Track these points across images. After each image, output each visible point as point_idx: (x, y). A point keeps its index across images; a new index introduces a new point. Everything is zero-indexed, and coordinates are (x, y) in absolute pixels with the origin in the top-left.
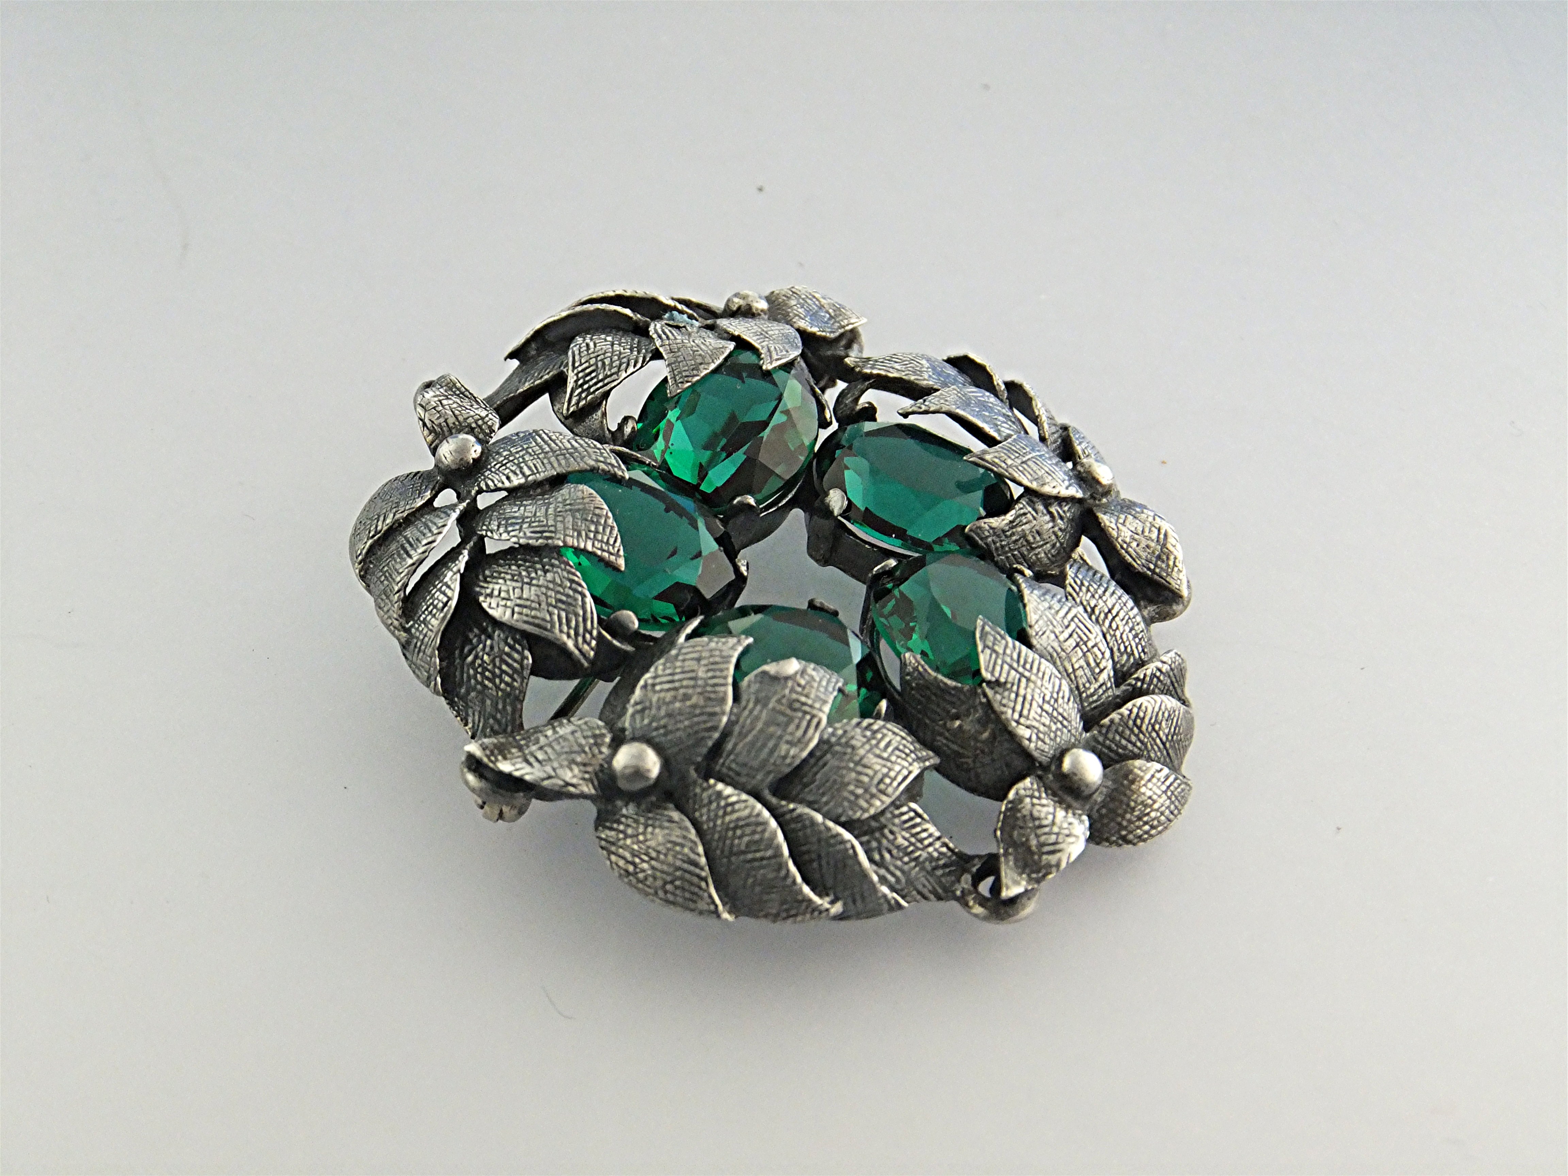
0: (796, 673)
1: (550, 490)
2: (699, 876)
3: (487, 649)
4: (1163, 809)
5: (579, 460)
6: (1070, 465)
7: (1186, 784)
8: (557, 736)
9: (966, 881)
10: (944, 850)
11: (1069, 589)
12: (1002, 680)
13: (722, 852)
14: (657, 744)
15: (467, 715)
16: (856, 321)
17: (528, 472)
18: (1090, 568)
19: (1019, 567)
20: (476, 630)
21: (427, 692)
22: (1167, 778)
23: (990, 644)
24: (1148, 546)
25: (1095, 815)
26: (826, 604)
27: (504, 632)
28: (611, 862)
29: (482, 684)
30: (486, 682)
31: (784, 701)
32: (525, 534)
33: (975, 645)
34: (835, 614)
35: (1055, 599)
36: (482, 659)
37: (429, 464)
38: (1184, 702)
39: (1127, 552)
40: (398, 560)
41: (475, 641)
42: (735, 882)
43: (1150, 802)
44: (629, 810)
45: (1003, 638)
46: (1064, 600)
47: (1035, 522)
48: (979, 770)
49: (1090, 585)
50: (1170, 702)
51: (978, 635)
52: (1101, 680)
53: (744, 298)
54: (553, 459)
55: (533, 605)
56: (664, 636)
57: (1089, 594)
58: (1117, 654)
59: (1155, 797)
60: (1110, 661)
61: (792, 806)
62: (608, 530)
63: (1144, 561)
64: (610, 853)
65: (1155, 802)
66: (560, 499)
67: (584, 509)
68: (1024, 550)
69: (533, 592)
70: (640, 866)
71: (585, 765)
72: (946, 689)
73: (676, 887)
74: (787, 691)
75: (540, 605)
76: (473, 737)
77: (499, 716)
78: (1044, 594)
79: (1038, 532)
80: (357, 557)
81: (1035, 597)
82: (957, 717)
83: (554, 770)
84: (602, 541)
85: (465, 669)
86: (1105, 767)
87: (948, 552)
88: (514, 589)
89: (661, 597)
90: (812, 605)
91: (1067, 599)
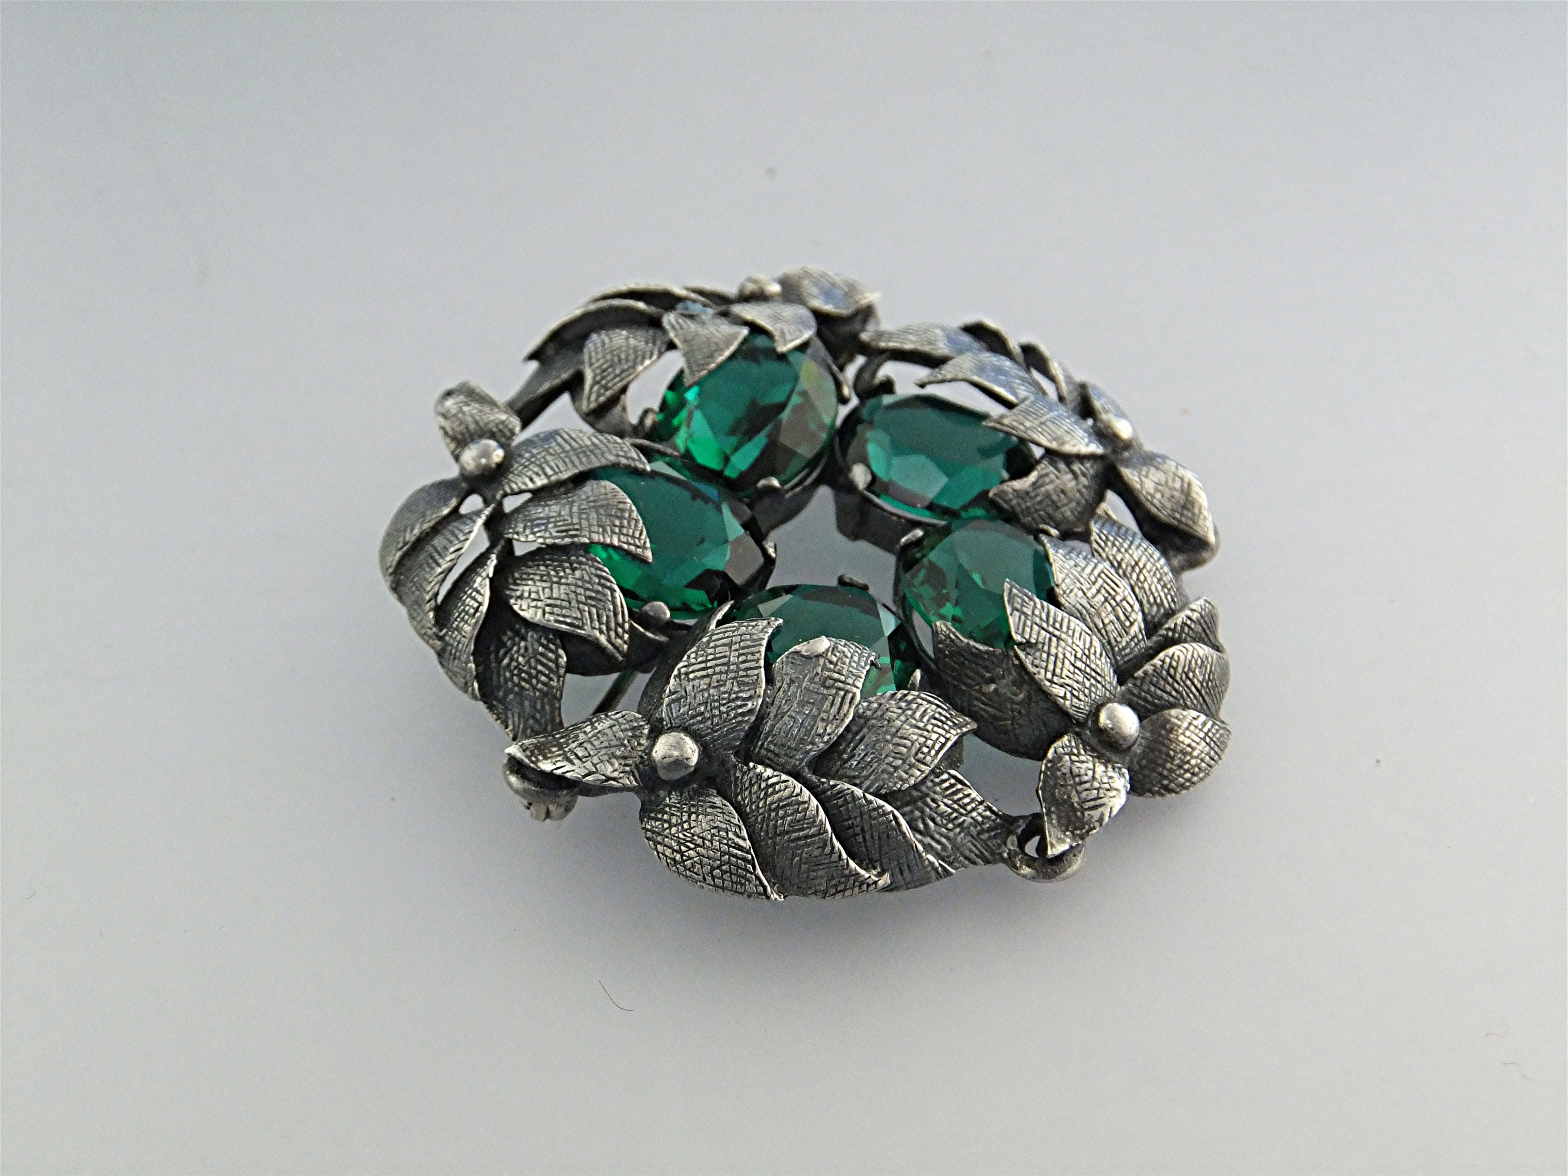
0: (828, 650)
1: (573, 488)
2: (744, 859)
3: (522, 651)
4: (1203, 755)
5: (600, 456)
6: (1090, 422)
7: (1224, 728)
8: (596, 731)
9: (1012, 843)
10: (988, 813)
11: (1095, 545)
12: (1033, 641)
13: (767, 832)
14: (695, 731)
15: (507, 717)
16: (870, 297)
17: (550, 472)
18: (1114, 523)
19: (1046, 527)
20: (509, 633)
21: (465, 698)
22: (1204, 724)
23: (1019, 607)
24: (1173, 497)
25: (1136, 767)
26: (854, 579)
27: (537, 634)
28: (658, 853)
29: (519, 685)
30: (523, 684)
31: (817, 679)
32: (551, 534)
33: (1004, 608)
34: (865, 588)
35: (1081, 556)
36: (517, 661)
37: (452, 472)
38: (1217, 648)
39: (1152, 504)
40: (428, 569)
41: (509, 643)
42: (781, 862)
43: (1189, 749)
44: (673, 799)
45: (1031, 599)
46: (1089, 556)
47: (1058, 481)
48: (1018, 732)
49: (1115, 539)
50: (1203, 650)
51: (1006, 599)
52: (1132, 633)
53: (755, 281)
54: (574, 458)
55: (564, 604)
56: (695, 624)
57: (1115, 549)
58: (1146, 606)
59: (1194, 744)
60: (1140, 614)
61: (832, 783)
62: (633, 523)
63: (1170, 512)
64: (656, 843)
65: (1193, 749)
66: (583, 497)
67: (608, 505)
68: (1050, 510)
69: (562, 591)
70: (686, 854)
71: (625, 758)
72: (979, 654)
73: (724, 872)
74: (819, 669)
75: (570, 603)
76: (514, 739)
77: (538, 716)
78: (1070, 552)
79: (1063, 491)
80: (387, 569)
81: (1060, 556)
82: (992, 681)
83: (595, 765)
84: (627, 535)
85: (502, 672)
86: (1141, 719)
87: (975, 518)
88: (544, 589)
89: (691, 585)
90: (841, 581)
91: (1093, 555)
